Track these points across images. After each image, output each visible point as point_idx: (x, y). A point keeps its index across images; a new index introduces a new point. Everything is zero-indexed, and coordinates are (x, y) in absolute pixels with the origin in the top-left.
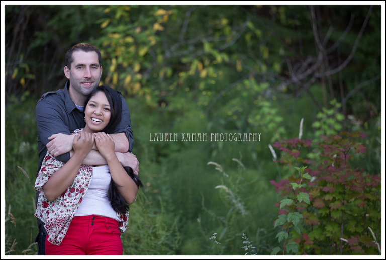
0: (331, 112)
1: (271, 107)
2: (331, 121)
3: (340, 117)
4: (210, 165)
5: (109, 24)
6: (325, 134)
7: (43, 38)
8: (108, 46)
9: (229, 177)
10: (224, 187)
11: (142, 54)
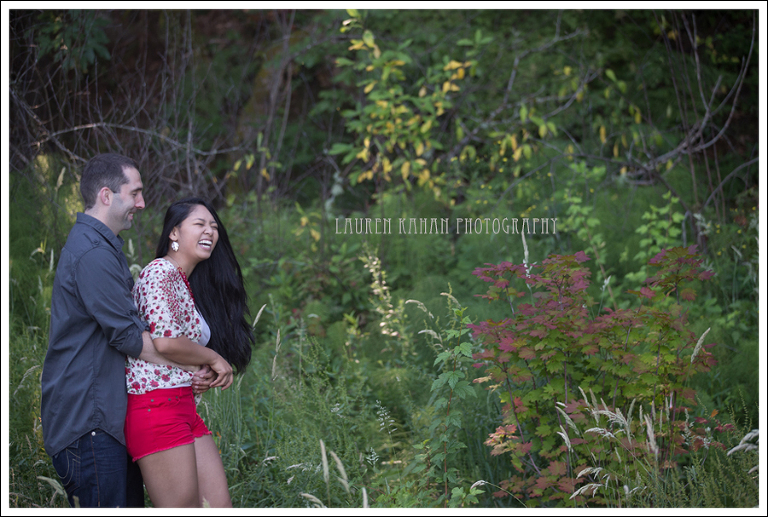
0: (664, 211)
1: (582, 205)
2: (665, 224)
3: (677, 217)
5: (376, 88)
6: (654, 243)
7: (331, 100)
8: (377, 119)
9: (436, 319)
10: (431, 332)
11: (425, 128)
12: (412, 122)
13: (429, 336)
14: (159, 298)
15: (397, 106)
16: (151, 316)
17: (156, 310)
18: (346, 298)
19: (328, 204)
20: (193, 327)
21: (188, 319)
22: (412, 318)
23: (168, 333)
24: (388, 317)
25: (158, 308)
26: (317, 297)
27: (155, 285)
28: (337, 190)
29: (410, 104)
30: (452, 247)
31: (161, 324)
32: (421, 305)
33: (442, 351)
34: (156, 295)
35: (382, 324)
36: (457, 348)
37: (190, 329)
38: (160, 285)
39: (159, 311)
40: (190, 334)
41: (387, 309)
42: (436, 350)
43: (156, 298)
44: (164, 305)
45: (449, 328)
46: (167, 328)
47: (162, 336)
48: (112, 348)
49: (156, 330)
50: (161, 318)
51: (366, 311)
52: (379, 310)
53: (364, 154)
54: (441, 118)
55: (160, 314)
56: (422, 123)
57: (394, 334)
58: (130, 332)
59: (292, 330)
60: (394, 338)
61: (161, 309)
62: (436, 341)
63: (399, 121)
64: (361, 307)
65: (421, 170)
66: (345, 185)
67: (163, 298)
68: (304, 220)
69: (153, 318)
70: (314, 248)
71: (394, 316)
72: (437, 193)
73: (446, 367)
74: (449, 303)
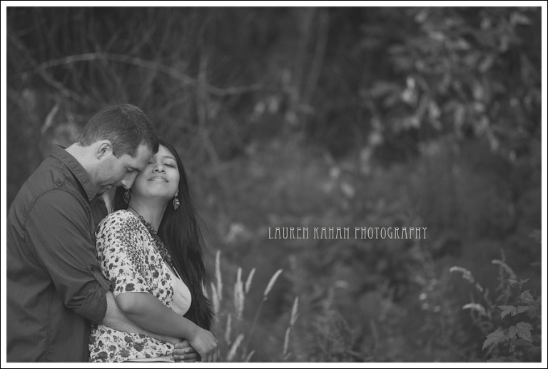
4: (454, 272)
8: (429, 54)
9: (484, 292)
10: (478, 307)
11: (485, 66)
12: (470, 60)
13: (476, 312)
14: (117, 249)
15: (453, 39)
16: (110, 271)
17: (115, 264)
18: (382, 265)
19: (366, 155)
20: (163, 283)
21: (156, 275)
22: (459, 291)
23: (130, 287)
24: (430, 288)
25: (117, 261)
26: (348, 262)
27: (112, 237)
28: (376, 139)
29: (468, 38)
30: (511, 209)
31: (122, 278)
32: (467, 275)
33: (492, 331)
34: (114, 246)
35: (423, 296)
36: (512, 328)
37: (160, 287)
38: (118, 235)
39: (119, 264)
40: (162, 292)
41: (428, 278)
42: (484, 330)
43: (113, 250)
44: (123, 256)
45: (501, 303)
46: (129, 282)
47: (124, 291)
48: (69, 311)
49: (117, 286)
50: (121, 271)
51: (405, 282)
52: (419, 279)
53: (407, 96)
54: (504, 55)
55: (120, 267)
56: (481, 60)
57: (437, 309)
58: (91, 291)
59: (317, 300)
60: (438, 314)
61: (120, 261)
62: (484, 318)
63: (455, 58)
64: (400, 275)
65: (478, 117)
66: (386, 133)
67: (121, 249)
68: (335, 173)
69: (114, 273)
70: (345, 205)
71: (436, 288)
72: (494, 144)
73: (497, 351)
74: (501, 273)
